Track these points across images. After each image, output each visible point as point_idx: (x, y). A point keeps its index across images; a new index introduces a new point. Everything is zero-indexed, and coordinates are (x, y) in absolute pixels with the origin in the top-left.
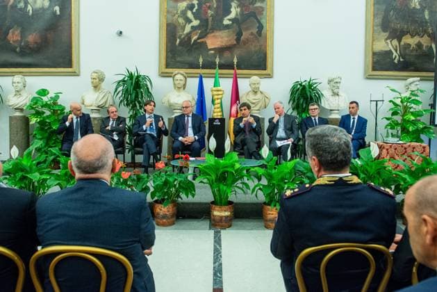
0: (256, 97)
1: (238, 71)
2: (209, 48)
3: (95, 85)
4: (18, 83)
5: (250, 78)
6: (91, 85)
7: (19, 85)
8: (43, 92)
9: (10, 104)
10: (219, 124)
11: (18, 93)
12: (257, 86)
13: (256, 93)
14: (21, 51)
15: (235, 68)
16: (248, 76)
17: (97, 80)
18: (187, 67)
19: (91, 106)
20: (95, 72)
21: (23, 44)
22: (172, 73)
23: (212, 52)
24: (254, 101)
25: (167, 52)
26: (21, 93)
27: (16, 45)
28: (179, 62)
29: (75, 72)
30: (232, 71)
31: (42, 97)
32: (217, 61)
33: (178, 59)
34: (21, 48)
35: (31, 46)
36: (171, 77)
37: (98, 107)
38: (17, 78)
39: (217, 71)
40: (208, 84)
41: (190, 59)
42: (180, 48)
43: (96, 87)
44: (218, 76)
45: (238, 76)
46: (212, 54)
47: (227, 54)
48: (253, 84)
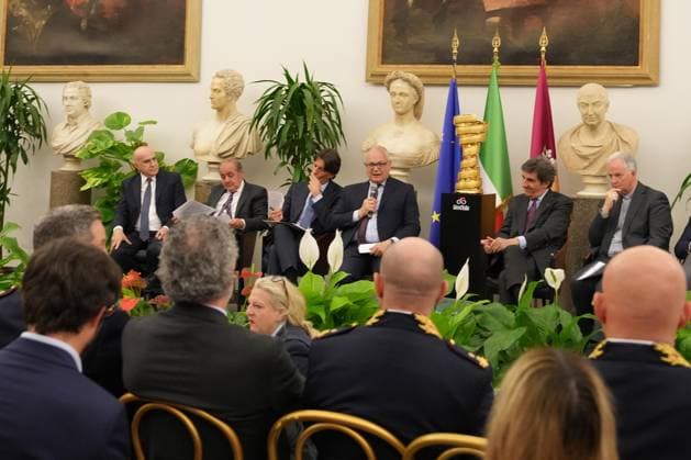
0: (596, 141)
1: (551, 70)
2: (487, 10)
3: (218, 105)
4: (72, 98)
5: (579, 86)
6: (210, 104)
7: (74, 103)
8: (119, 120)
9: (55, 145)
10: (467, 208)
11: (72, 120)
13: (593, 129)
14: (89, 27)
15: (544, 61)
16: (575, 83)
17: (223, 94)
18: (432, 59)
19: (207, 153)
20: (218, 76)
21: (93, 12)
22: (384, 75)
24: (586, 152)
26: (78, 120)
27: (81, 13)
28: (412, 47)
29: (189, 75)
30: (533, 70)
31: (113, 132)
33: (412, 40)
34: (89, 21)
35: (108, 16)
37: (220, 155)
38: (72, 89)
39: (496, 69)
40: (472, 102)
41: (433, 38)
42: (418, 11)
43: (222, 110)
44: (496, 82)
45: (549, 81)
48: (587, 105)
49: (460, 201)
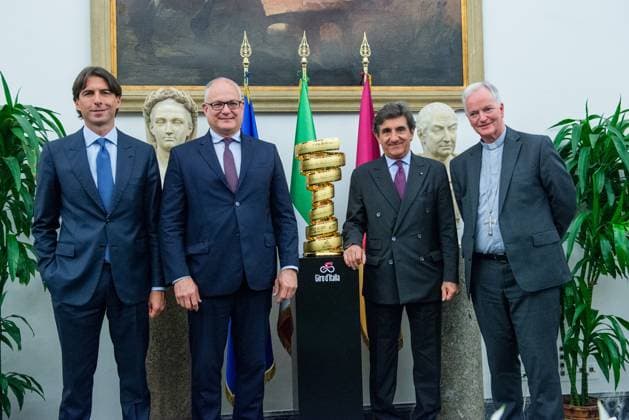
10: (336, 278)
12: (449, 135)
18: (193, 79)
23: (281, 26)
25: (121, 27)
28: (164, 61)
32: (304, 52)
33: (164, 51)
36: (138, 114)
39: (304, 92)
41: (202, 50)
42: (169, 12)
44: (307, 108)
46: (279, 33)
47: (331, 34)
48: (442, 128)
49: (326, 267)
